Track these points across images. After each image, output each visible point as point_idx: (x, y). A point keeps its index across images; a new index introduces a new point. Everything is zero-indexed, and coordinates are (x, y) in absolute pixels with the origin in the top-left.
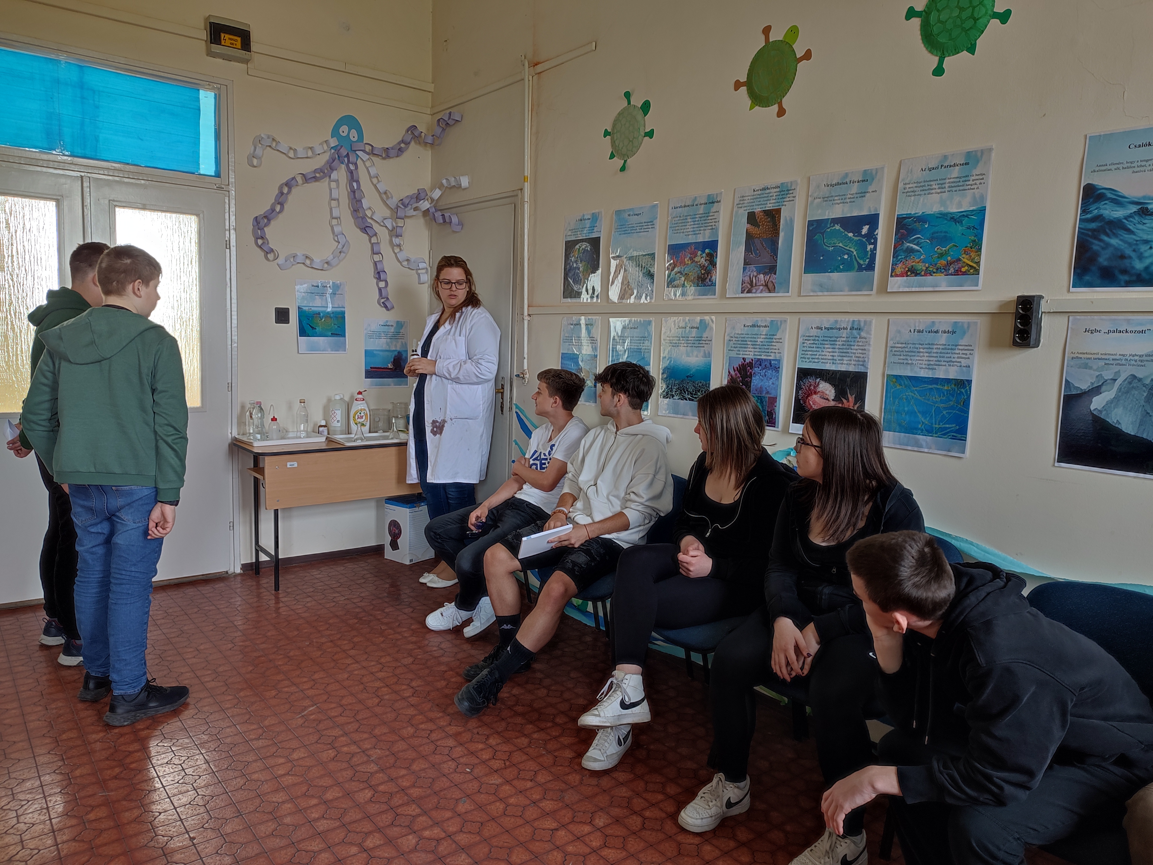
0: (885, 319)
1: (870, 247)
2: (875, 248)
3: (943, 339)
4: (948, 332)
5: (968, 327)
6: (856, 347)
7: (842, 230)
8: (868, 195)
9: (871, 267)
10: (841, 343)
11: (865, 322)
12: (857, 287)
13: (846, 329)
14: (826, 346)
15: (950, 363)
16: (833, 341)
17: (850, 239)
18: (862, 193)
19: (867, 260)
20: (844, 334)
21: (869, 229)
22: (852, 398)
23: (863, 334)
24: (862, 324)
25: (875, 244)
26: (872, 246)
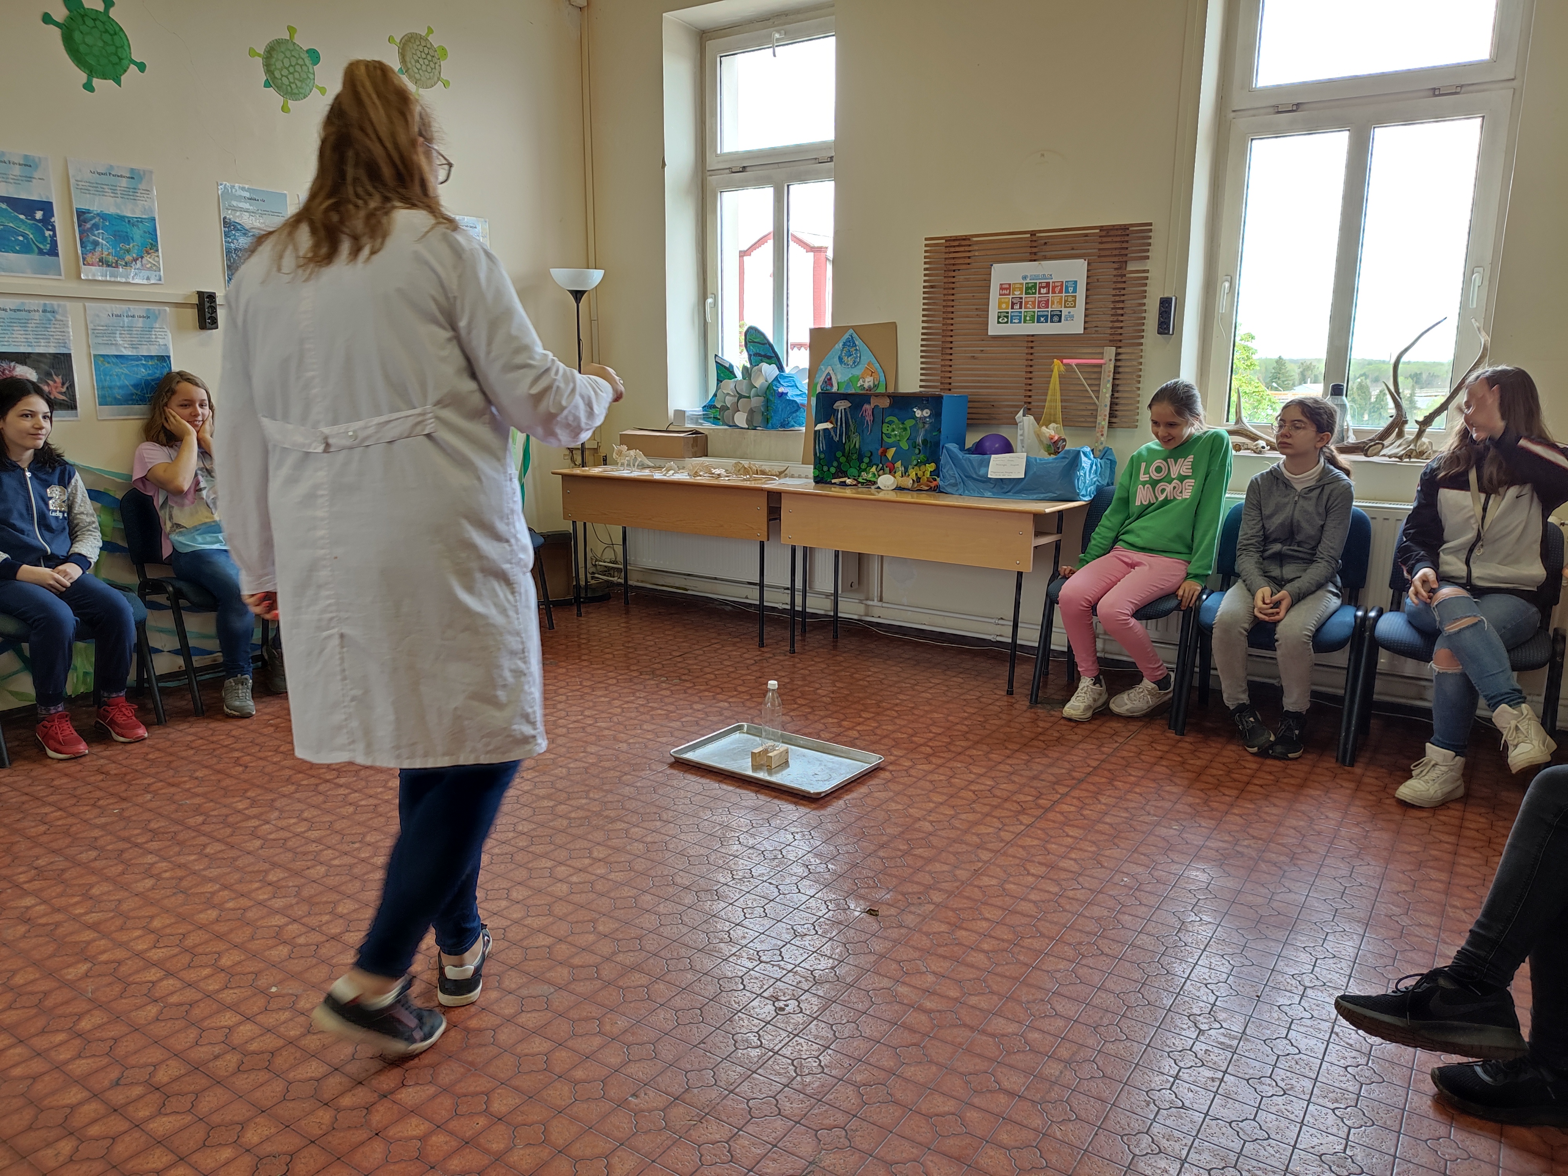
0: (79, 305)
1: (48, 233)
2: (55, 235)
3: (140, 323)
4: (143, 317)
5: (159, 314)
6: (53, 330)
7: (9, 209)
8: (34, 180)
9: (53, 251)
10: (34, 325)
11: (59, 306)
12: (43, 270)
13: (38, 311)
14: (15, 328)
15: (150, 342)
16: (24, 324)
17: (22, 220)
18: (26, 177)
19: (48, 246)
20: (37, 316)
21: (44, 215)
22: (59, 380)
23: (58, 317)
24: (56, 308)
25: (53, 229)
26: (51, 233)
